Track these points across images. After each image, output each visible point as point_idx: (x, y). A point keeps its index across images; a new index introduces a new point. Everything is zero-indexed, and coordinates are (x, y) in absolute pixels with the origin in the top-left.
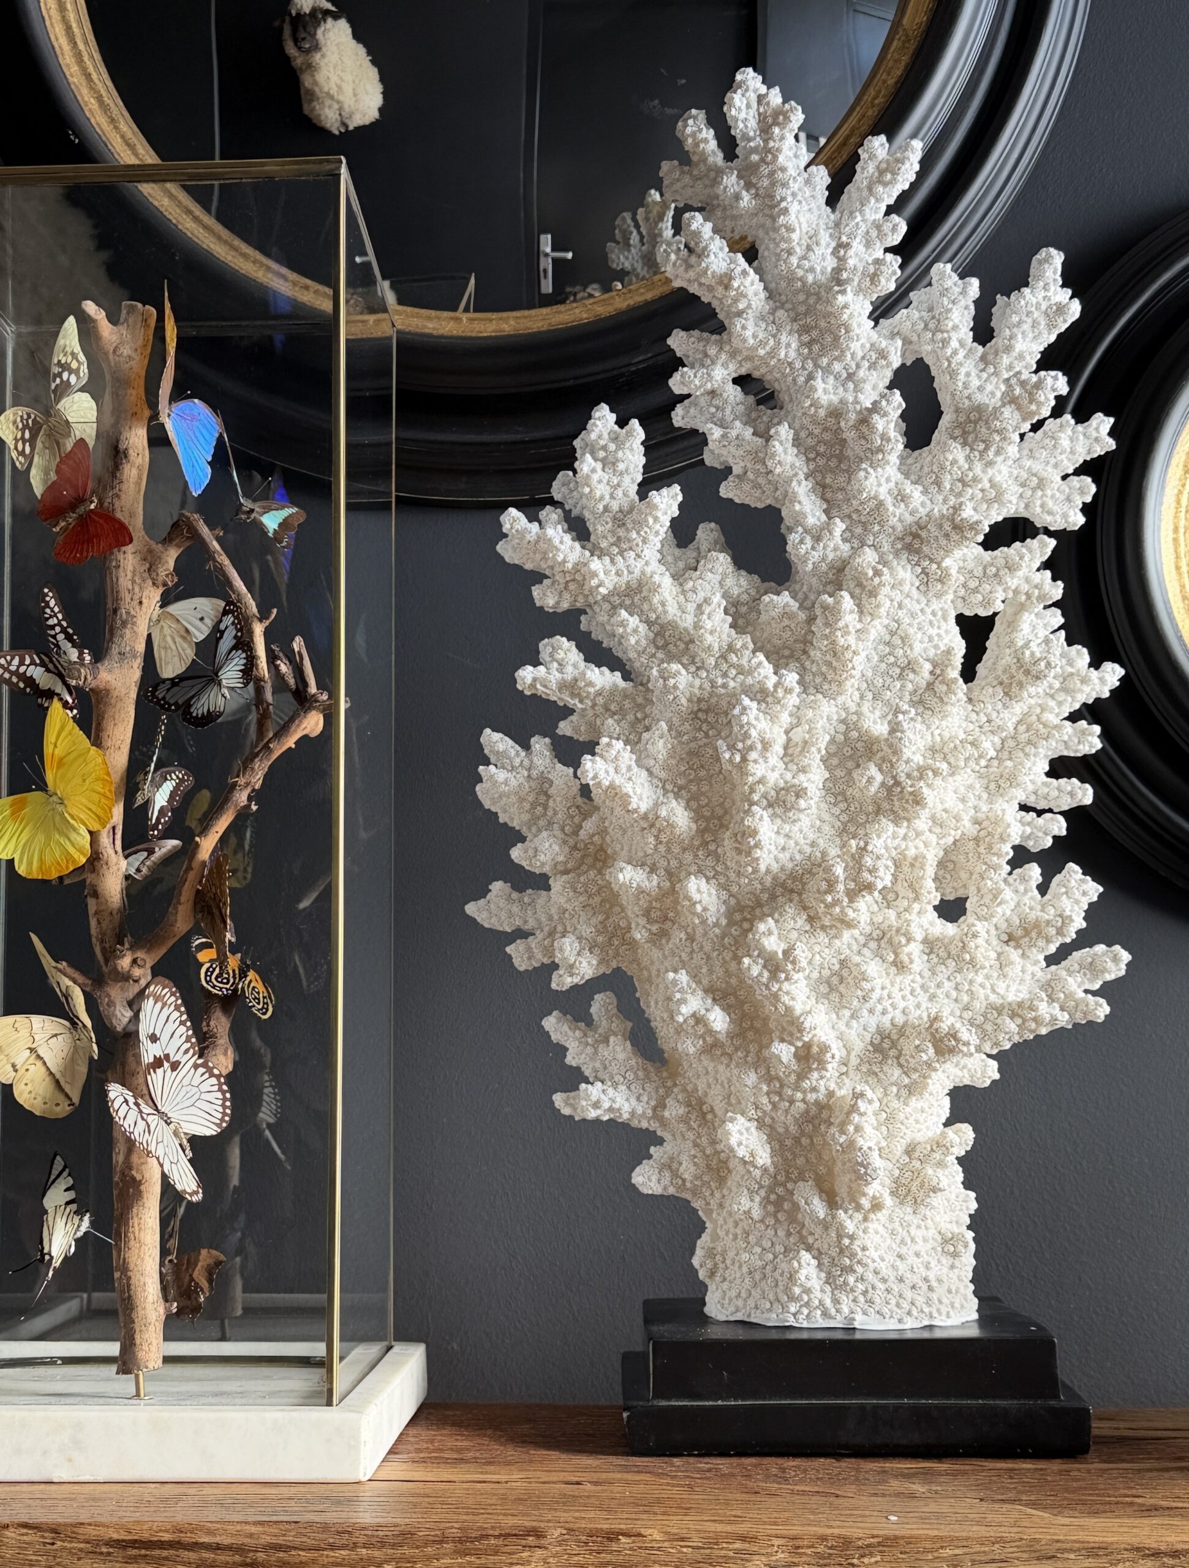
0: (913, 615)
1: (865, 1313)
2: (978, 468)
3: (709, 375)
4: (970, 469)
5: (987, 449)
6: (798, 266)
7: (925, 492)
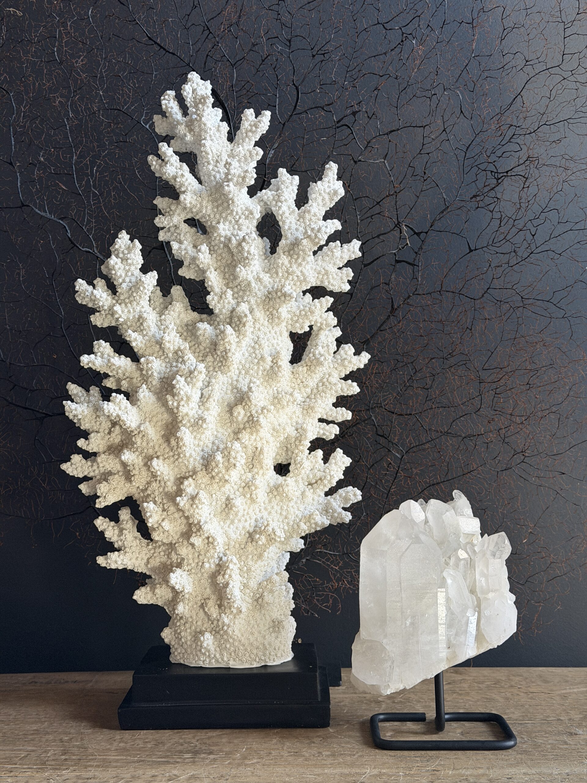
0: (265, 334)
1: (234, 660)
2: (295, 267)
3: (171, 219)
4: (291, 267)
5: (298, 258)
6: (213, 170)
7: (271, 277)
